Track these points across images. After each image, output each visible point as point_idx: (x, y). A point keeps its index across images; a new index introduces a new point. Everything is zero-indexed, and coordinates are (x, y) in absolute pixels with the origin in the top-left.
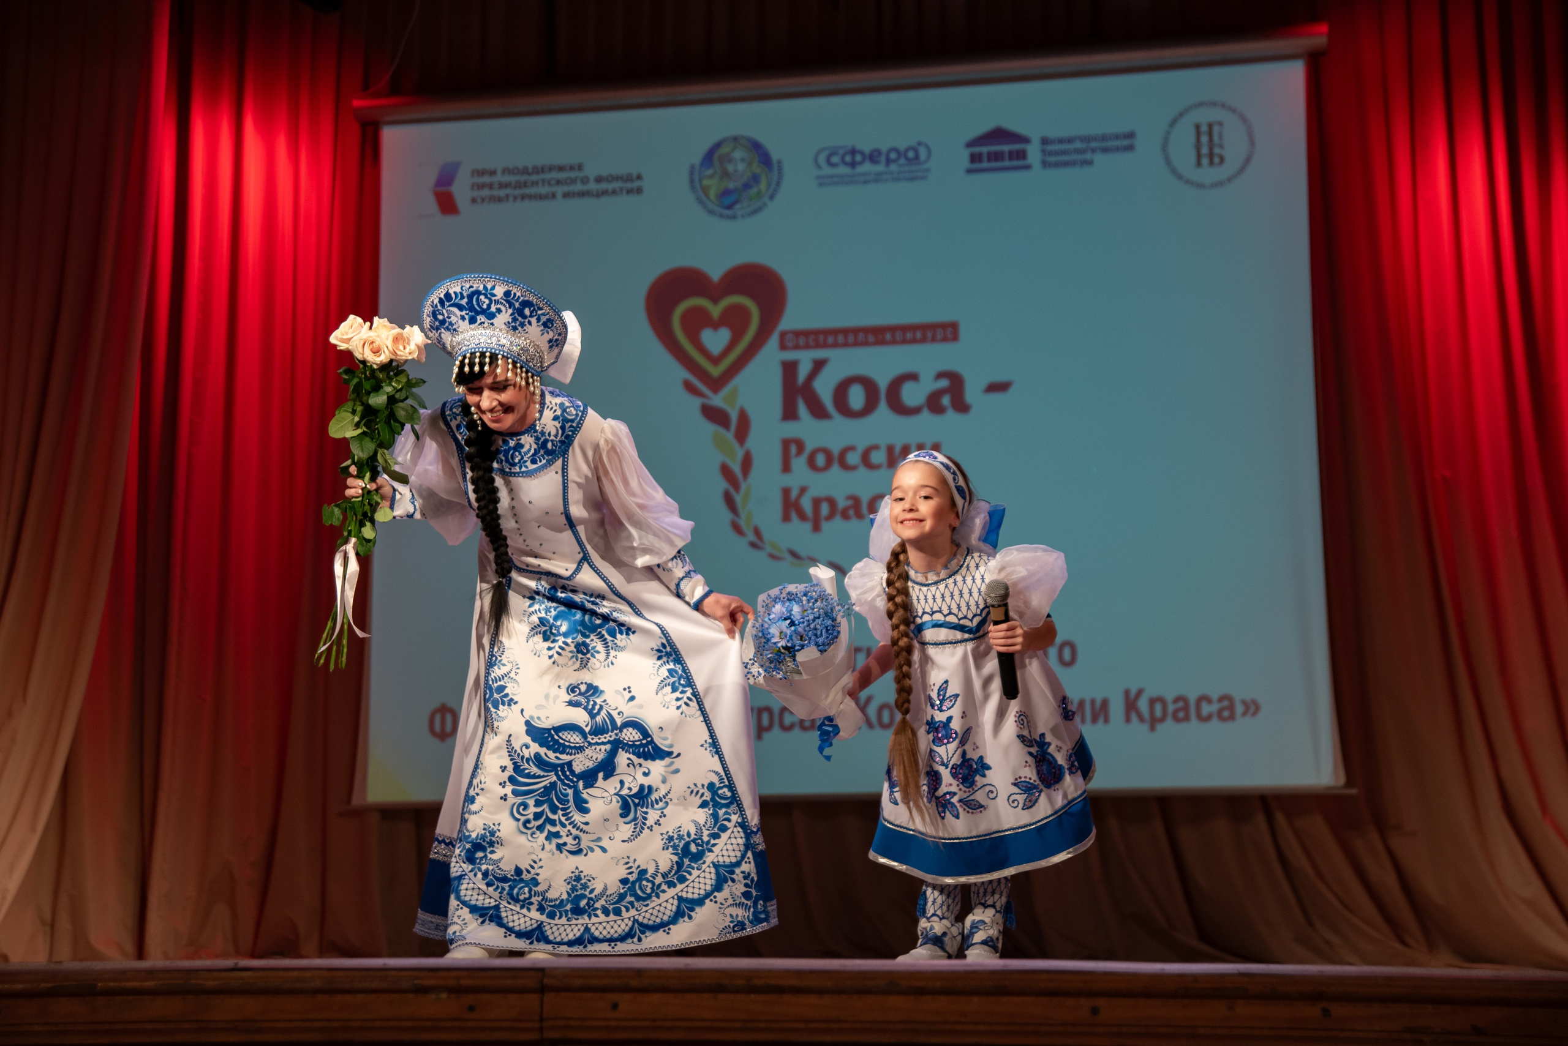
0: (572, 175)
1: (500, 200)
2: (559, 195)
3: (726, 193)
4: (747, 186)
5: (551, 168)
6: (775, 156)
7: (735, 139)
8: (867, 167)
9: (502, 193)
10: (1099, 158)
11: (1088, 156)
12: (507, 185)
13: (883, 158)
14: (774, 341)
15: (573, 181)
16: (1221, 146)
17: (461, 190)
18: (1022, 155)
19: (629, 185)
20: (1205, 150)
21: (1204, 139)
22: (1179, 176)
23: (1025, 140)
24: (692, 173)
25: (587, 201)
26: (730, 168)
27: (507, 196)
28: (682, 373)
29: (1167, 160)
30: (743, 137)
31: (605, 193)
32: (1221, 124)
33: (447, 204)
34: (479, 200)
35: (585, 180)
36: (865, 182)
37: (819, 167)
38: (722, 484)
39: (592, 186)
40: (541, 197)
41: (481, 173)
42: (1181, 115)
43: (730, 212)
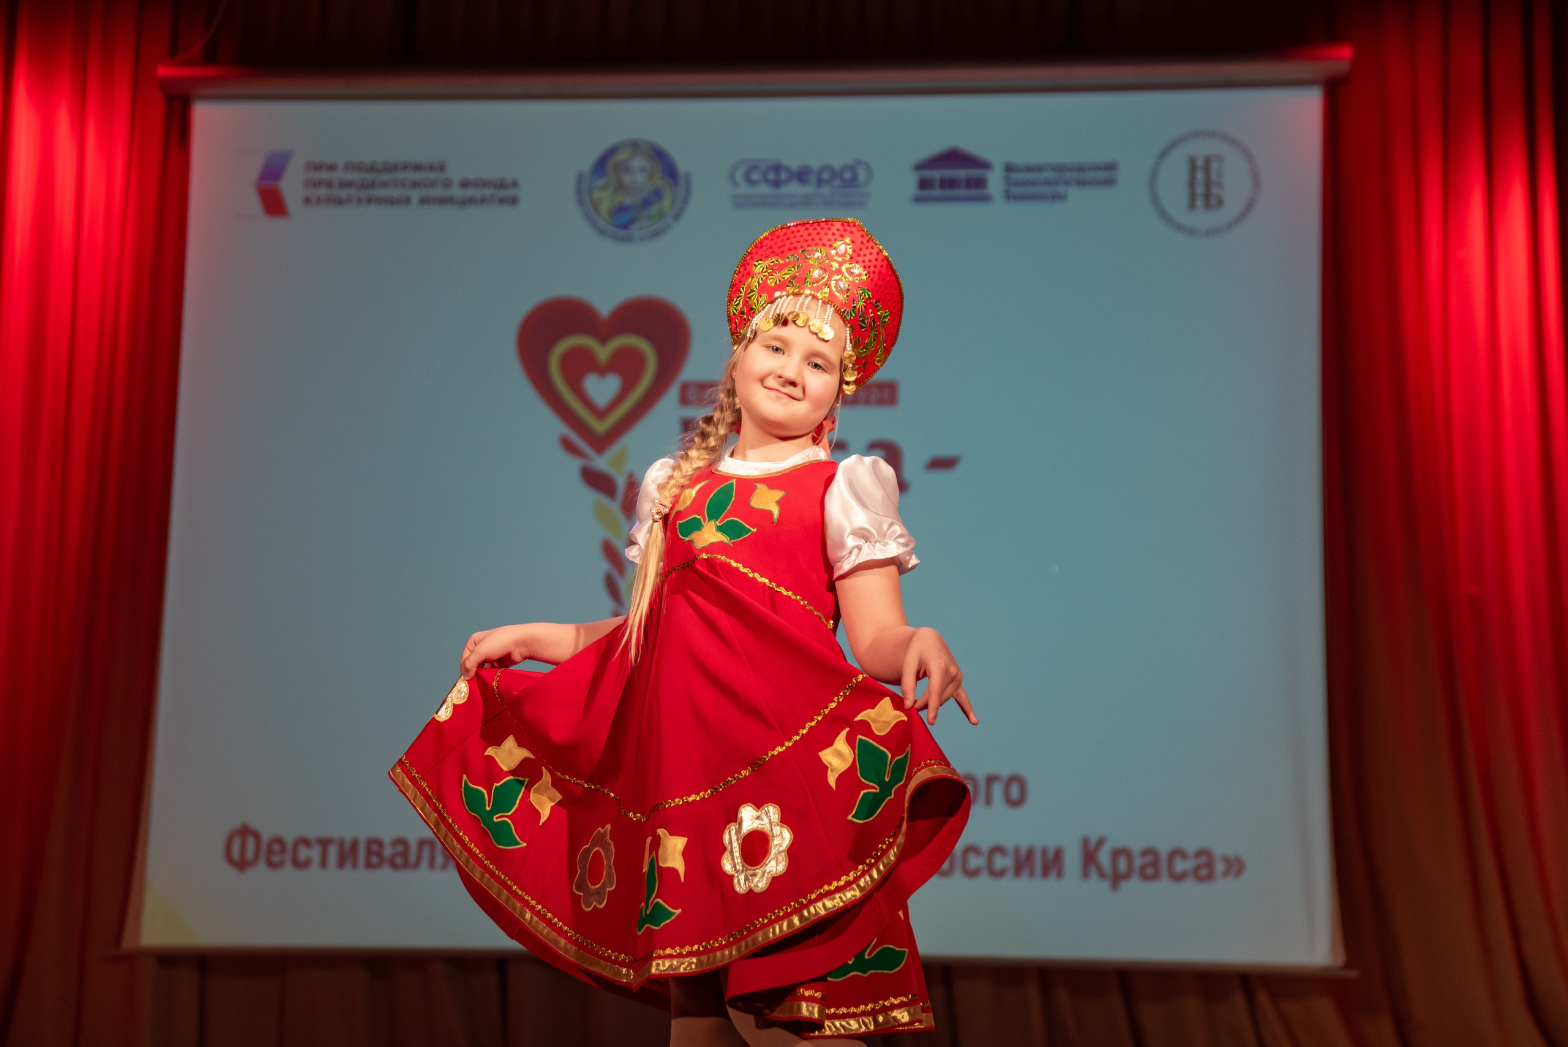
0: (433, 176)
1: (339, 202)
2: (415, 201)
3: (621, 209)
4: (646, 203)
5: (405, 167)
6: (682, 168)
7: (634, 144)
8: (793, 188)
10: (1074, 194)
11: (1061, 189)
12: (349, 184)
13: (813, 178)
14: (672, 395)
15: (433, 184)
16: (1220, 185)
17: (291, 187)
18: (979, 183)
19: (502, 193)
20: (1200, 190)
21: (1200, 176)
22: (1167, 219)
23: (985, 165)
24: (580, 182)
25: (450, 211)
26: (627, 179)
27: (349, 198)
28: (558, 427)
29: (1155, 199)
30: (643, 142)
31: (472, 201)
32: (1220, 159)
33: (273, 203)
34: (314, 201)
35: (447, 184)
37: (734, 182)
38: (603, 566)
39: (456, 192)
40: (391, 202)
41: (318, 167)
42: (1173, 145)
43: (624, 233)
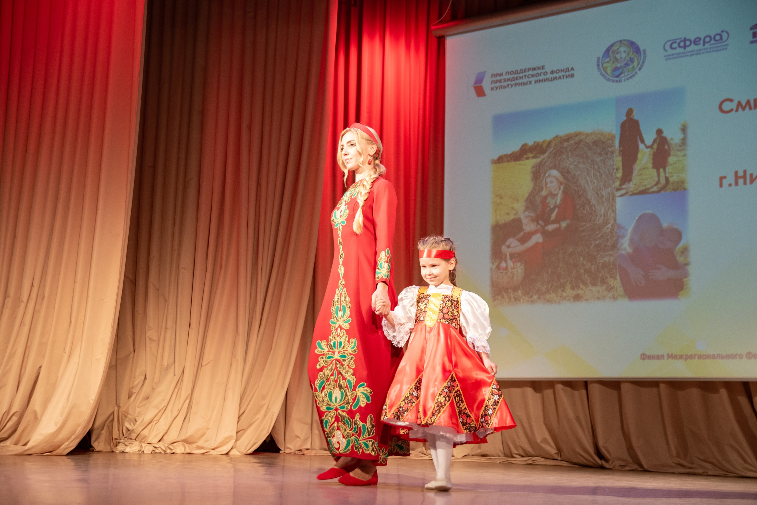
0: (539, 71)
1: (505, 87)
2: (533, 82)
3: (616, 69)
4: (627, 65)
5: (529, 69)
6: (642, 48)
7: (621, 41)
8: (693, 47)
9: (505, 84)
12: (508, 80)
15: (539, 74)
17: (486, 85)
19: (567, 73)
24: (598, 61)
25: (547, 83)
26: (618, 56)
27: (508, 85)
30: (624, 40)
31: (555, 78)
33: (480, 92)
34: (495, 89)
35: (546, 73)
36: (691, 55)
37: (666, 51)
39: (549, 76)
40: (524, 84)
41: (496, 75)
43: (617, 79)
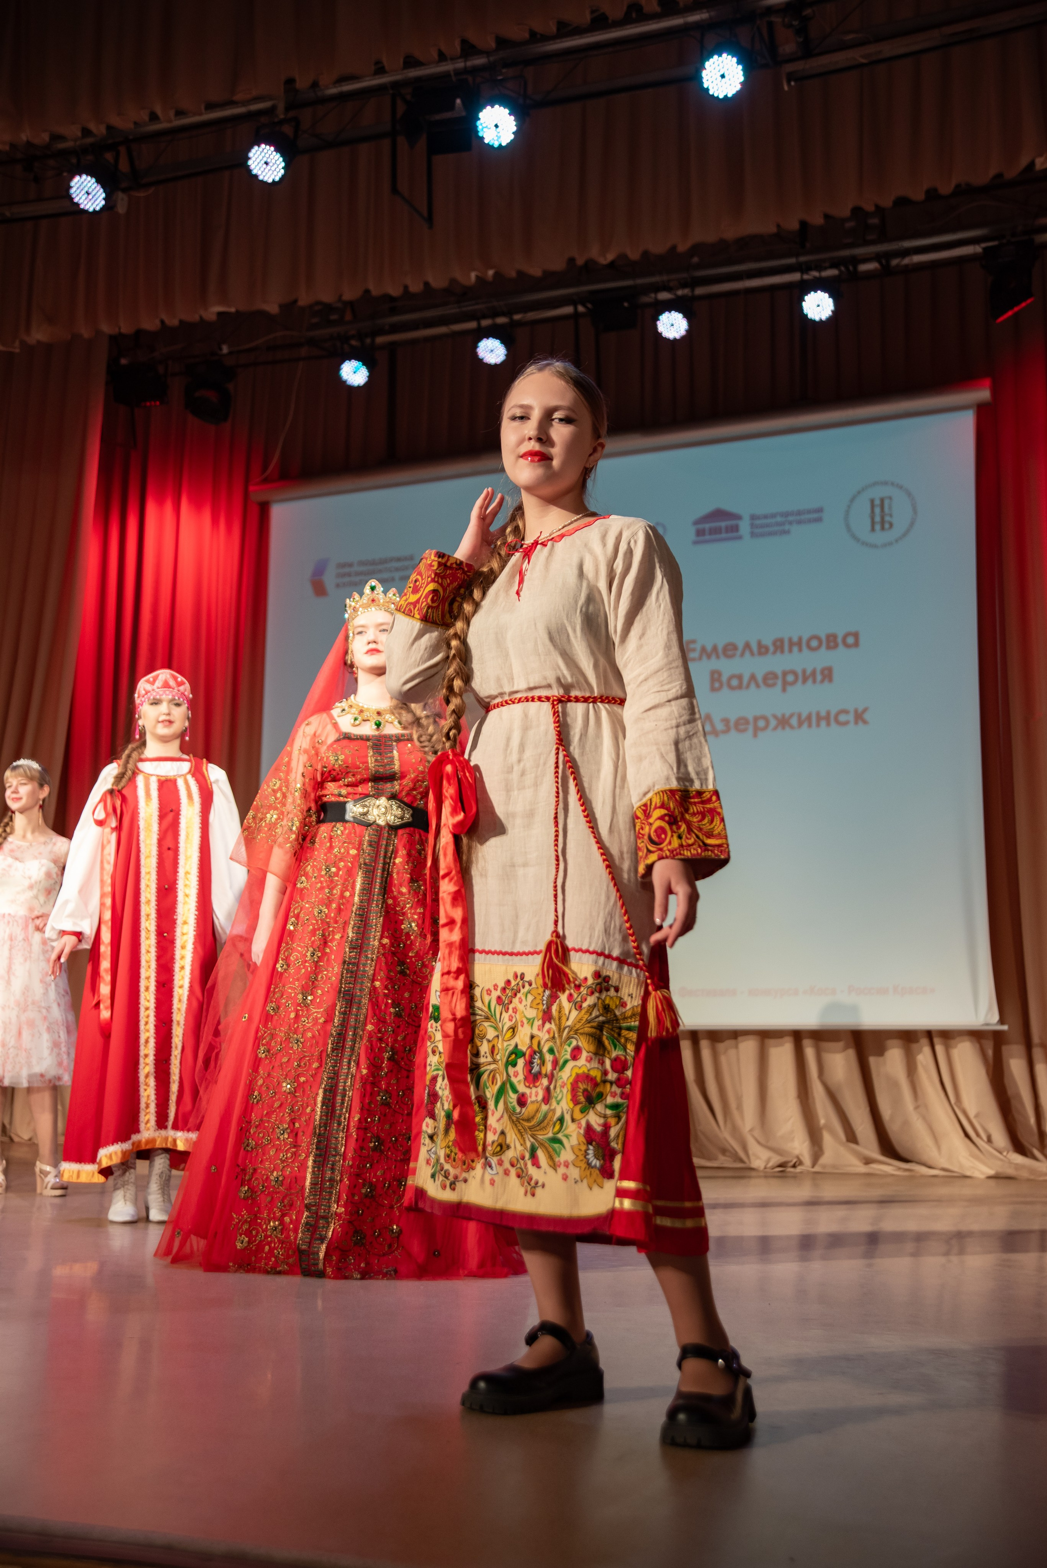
2: (397, 578)
5: (392, 560)
9: (357, 579)
10: (794, 528)
11: (787, 527)
12: (361, 573)
16: (891, 516)
17: (329, 579)
18: (735, 529)
20: (878, 519)
21: (877, 510)
22: (857, 539)
23: (738, 517)
29: (850, 528)
32: (890, 498)
33: (319, 589)
34: (341, 585)
41: (344, 566)
42: (859, 493)
